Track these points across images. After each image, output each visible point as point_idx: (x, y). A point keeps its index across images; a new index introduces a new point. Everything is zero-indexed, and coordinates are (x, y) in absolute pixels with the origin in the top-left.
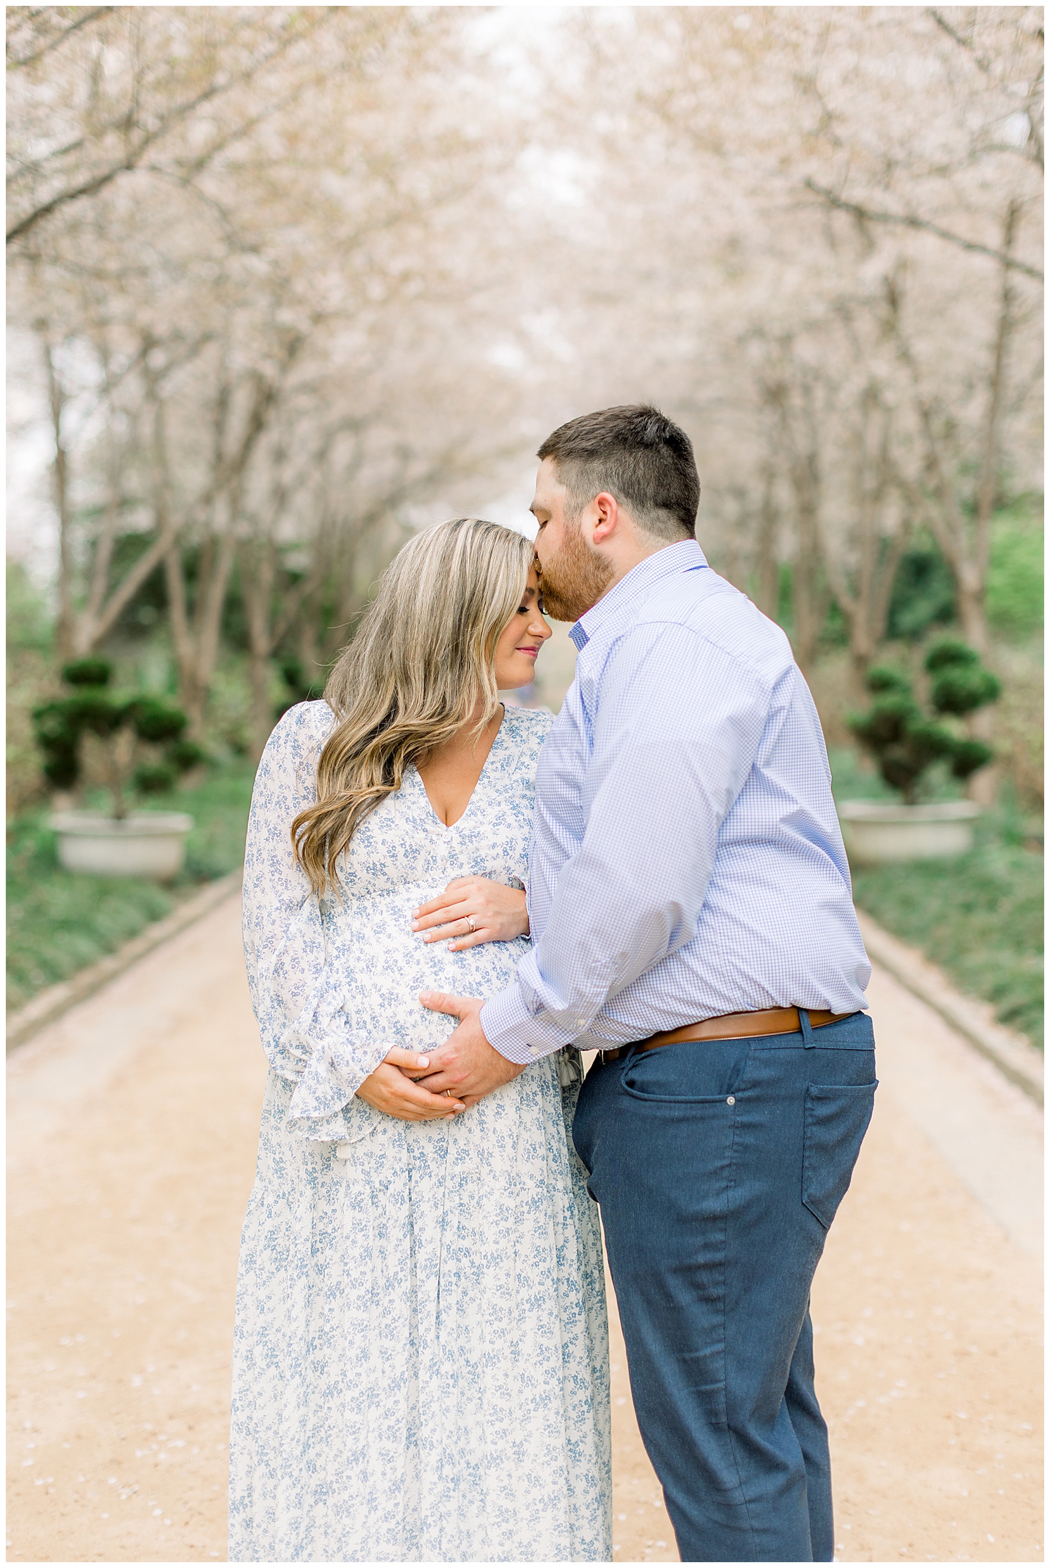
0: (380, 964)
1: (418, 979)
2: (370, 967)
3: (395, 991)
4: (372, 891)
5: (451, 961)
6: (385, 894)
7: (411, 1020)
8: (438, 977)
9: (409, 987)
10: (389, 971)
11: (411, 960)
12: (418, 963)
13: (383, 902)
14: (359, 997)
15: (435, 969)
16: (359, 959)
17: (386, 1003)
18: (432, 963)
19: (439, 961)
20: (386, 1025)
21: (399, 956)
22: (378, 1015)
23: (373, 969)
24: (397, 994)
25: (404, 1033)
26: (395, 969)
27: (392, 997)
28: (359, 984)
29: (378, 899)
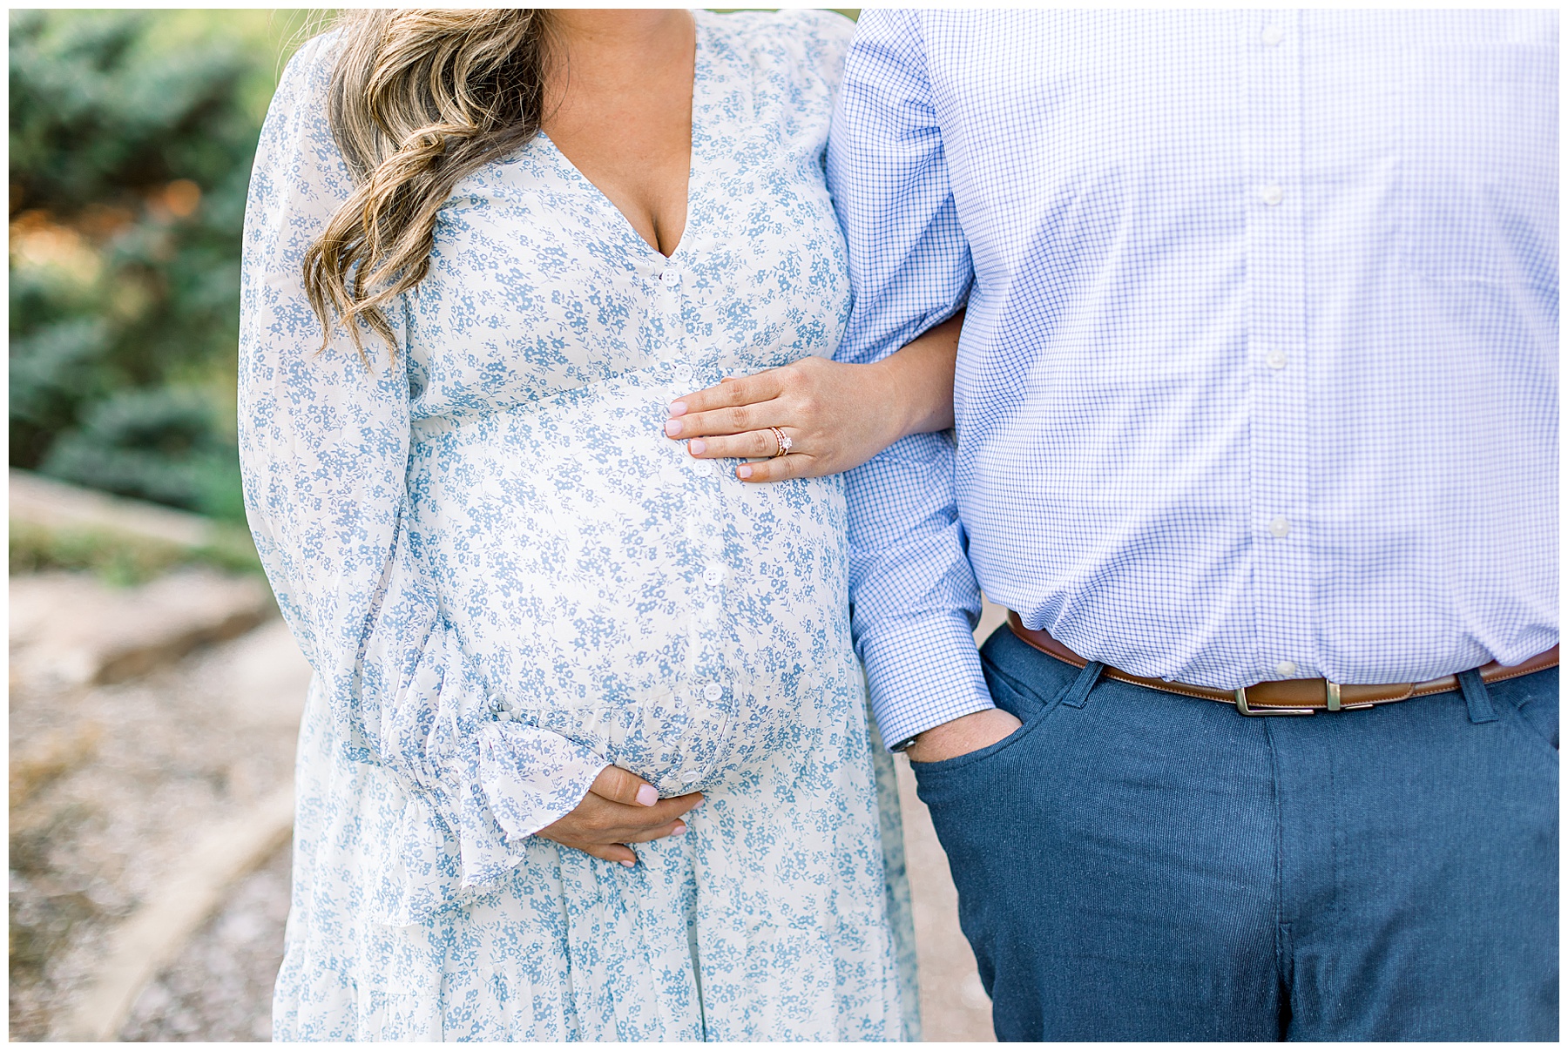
0: (573, 556)
1: (653, 588)
2: (550, 559)
3: (607, 616)
4: (539, 393)
5: (719, 552)
6: (567, 400)
7: (639, 673)
8: (693, 585)
9: (635, 606)
10: (593, 571)
11: (637, 548)
12: (653, 554)
13: (568, 418)
14: (528, 623)
15: (687, 568)
16: (524, 540)
17: (588, 640)
18: (679, 556)
19: (695, 551)
20: (587, 681)
21: (612, 540)
22: (570, 663)
23: (557, 567)
24: (612, 621)
25: (625, 697)
26: (605, 567)
27: (601, 627)
28: (526, 594)
29: (553, 411)
